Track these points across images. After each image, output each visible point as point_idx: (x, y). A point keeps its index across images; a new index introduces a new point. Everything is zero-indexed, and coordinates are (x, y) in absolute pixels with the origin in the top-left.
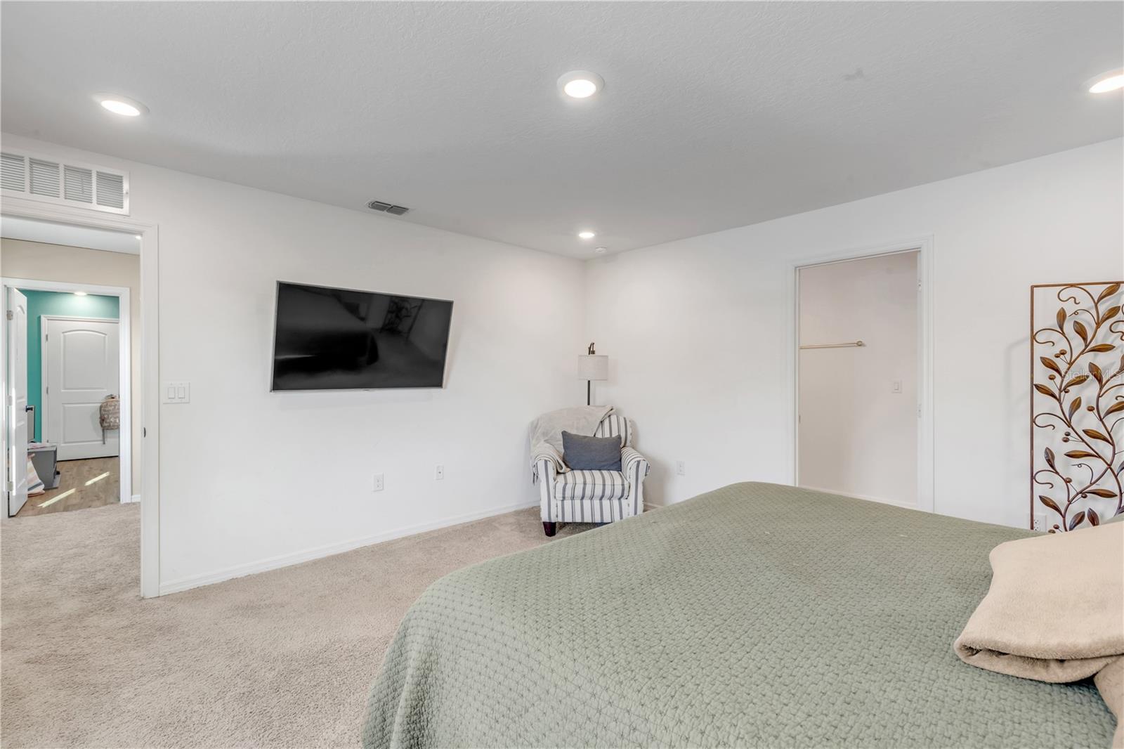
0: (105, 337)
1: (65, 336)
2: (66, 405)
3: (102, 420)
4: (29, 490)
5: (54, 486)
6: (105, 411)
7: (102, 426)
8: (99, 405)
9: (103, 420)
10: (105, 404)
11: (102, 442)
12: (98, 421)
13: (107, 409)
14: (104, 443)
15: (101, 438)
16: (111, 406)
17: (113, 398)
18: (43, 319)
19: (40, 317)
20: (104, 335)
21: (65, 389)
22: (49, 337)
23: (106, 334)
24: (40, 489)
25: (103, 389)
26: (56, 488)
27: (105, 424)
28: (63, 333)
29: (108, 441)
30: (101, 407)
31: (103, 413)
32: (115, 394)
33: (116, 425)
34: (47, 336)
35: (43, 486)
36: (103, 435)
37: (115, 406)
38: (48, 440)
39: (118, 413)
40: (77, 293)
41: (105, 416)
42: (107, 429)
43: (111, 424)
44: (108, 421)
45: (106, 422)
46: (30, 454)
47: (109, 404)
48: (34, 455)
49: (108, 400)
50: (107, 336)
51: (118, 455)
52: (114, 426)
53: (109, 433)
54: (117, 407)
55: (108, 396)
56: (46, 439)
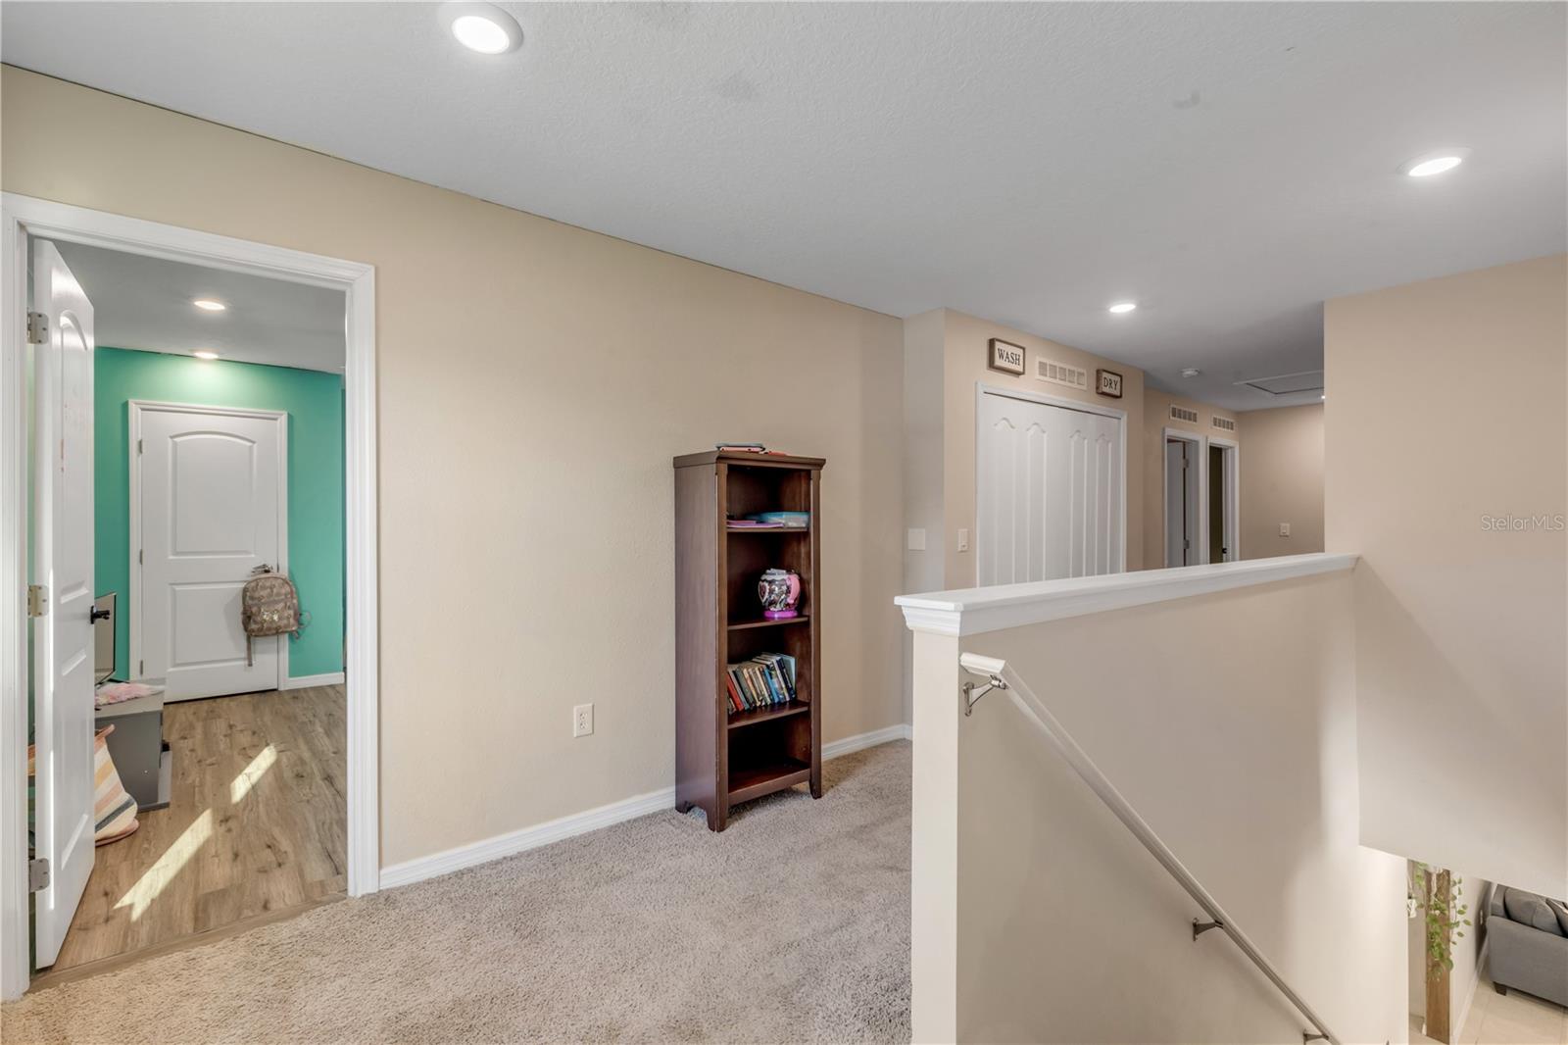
0: (251, 447)
1: (175, 444)
2: (178, 588)
3: (248, 617)
4: (99, 827)
5: (160, 802)
6: (252, 598)
7: (246, 629)
8: (243, 585)
9: (249, 618)
10: (253, 584)
11: (247, 662)
12: (240, 618)
13: (256, 595)
14: (250, 665)
15: (244, 654)
16: (264, 588)
17: (267, 571)
18: (134, 410)
19: (125, 406)
20: (249, 444)
21: (176, 553)
22: (144, 444)
23: (254, 442)
24: (127, 820)
25: (247, 552)
26: (166, 805)
27: (254, 626)
28: (172, 437)
29: (257, 659)
30: (245, 590)
31: (250, 602)
32: (271, 563)
33: (275, 626)
34: (140, 443)
35: (134, 808)
36: (249, 648)
37: (272, 588)
38: (142, 663)
39: (277, 602)
40: (197, 354)
41: (254, 610)
42: (256, 636)
43: (265, 625)
44: (259, 619)
45: (255, 622)
46: (100, 724)
47: (260, 584)
48: (112, 728)
49: (258, 576)
50: (255, 445)
51: (275, 687)
52: (269, 629)
53: (260, 644)
54: (275, 590)
55: (259, 567)
56: (140, 660)
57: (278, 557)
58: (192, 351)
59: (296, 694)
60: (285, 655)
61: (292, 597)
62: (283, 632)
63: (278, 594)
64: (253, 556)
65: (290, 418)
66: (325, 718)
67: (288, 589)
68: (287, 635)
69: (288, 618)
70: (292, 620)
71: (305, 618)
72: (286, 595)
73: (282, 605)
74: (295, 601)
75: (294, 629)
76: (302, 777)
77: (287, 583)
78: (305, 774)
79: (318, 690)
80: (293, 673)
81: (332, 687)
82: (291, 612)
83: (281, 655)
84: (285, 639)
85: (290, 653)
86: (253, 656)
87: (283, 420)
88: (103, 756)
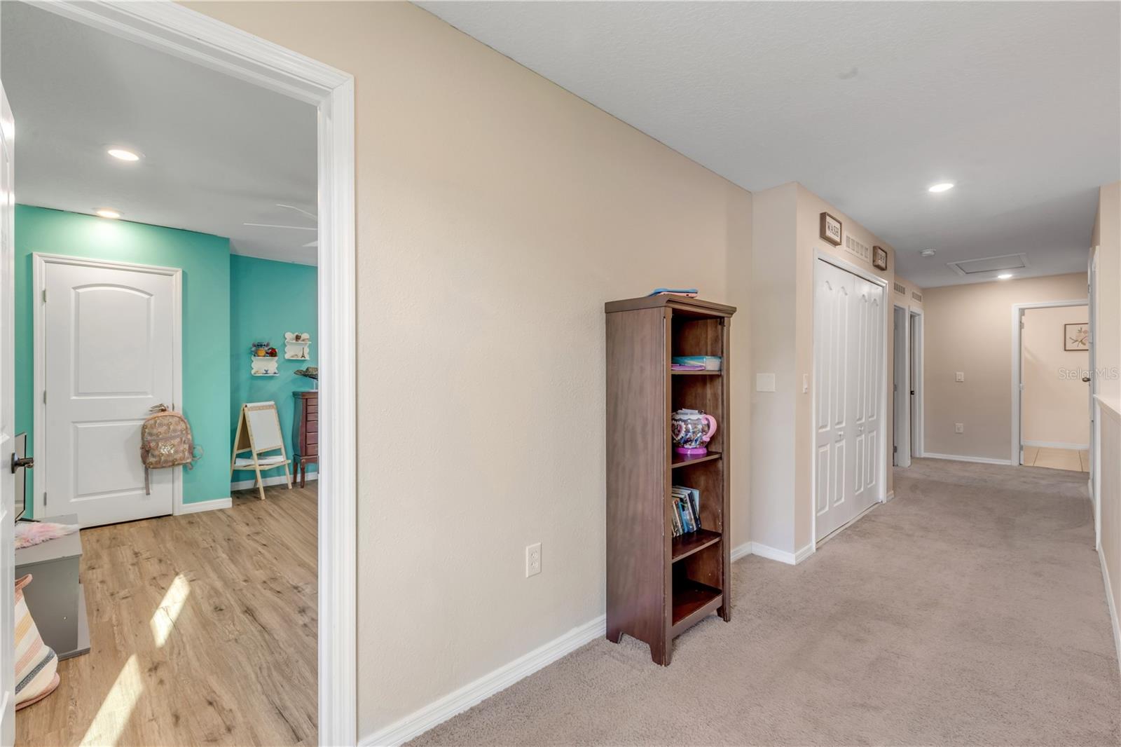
0: (148, 299)
1: (78, 295)
2: (80, 426)
3: (146, 451)
4: (19, 688)
5: (80, 648)
6: (151, 434)
7: (144, 462)
8: (142, 423)
9: (148, 452)
10: (152, 422)
11: (145, 491)
12: (138, 452)
13: (155, 431)
14: (148, 494)
15: (142, 484)
16: (161, 425)
17: (163, 410)
18: (38, 262)
19: (31, 255)
20: (147, 296)
21: (78, 394)
22: (48, 294)
23: (152, 295)
24: (47, 678)
25: (145, 393)
26: (87, 651)
27: (151, 459)
28: (74, 288)
29: (155, 488)
30: (144, 427)
31: (149, 438)
32: (167, 403)
33: (171, 459)
34: (44, 292)
35: (55, 659)
36: (147, 479)
37: (168, 425)
38: (45, 494)
39: (174, 438)
40: (101, 213)
41: (153, 444)
42: (153, 468)
43: (162, 458)
44: (156, 453)
45: (153, 456)
46: (20, 571)
47: (158, 421)
48: (30, 577)
49: (155, 415)
50: (153, 298)
51: (171, 513)
52: (166, 462)
53: (156, 475)
54: (172, 427)
55: (156, 407)
56: (44, 491)
57: (174, 397)
58: (95, 209)
59: (191, 519)
60: (179, 484)
61: (187, 433)
62: (179, 464)
63: (175, 431)
64: (150, 396)
65: (185, 275)
66: (225, 543)
67: (183, 425)
68: (181, 467)
69: (183, 452)
70: (186, 453)
71: (196, 452)
72: (181, 431)
73: (178, 440)
74: (189, 436)
75: (188, 461)
76: (221, 610)
77: (182, 420)
78: (223, 607)
79: (210, 514)
80: (188, 499)
81: (221, 510)
82: (186, 446)
83: (176, 484)
84: (179, 470)
85: (185, 482)
86: (150, 485)
87: (178, 276)
88: (21, 609)
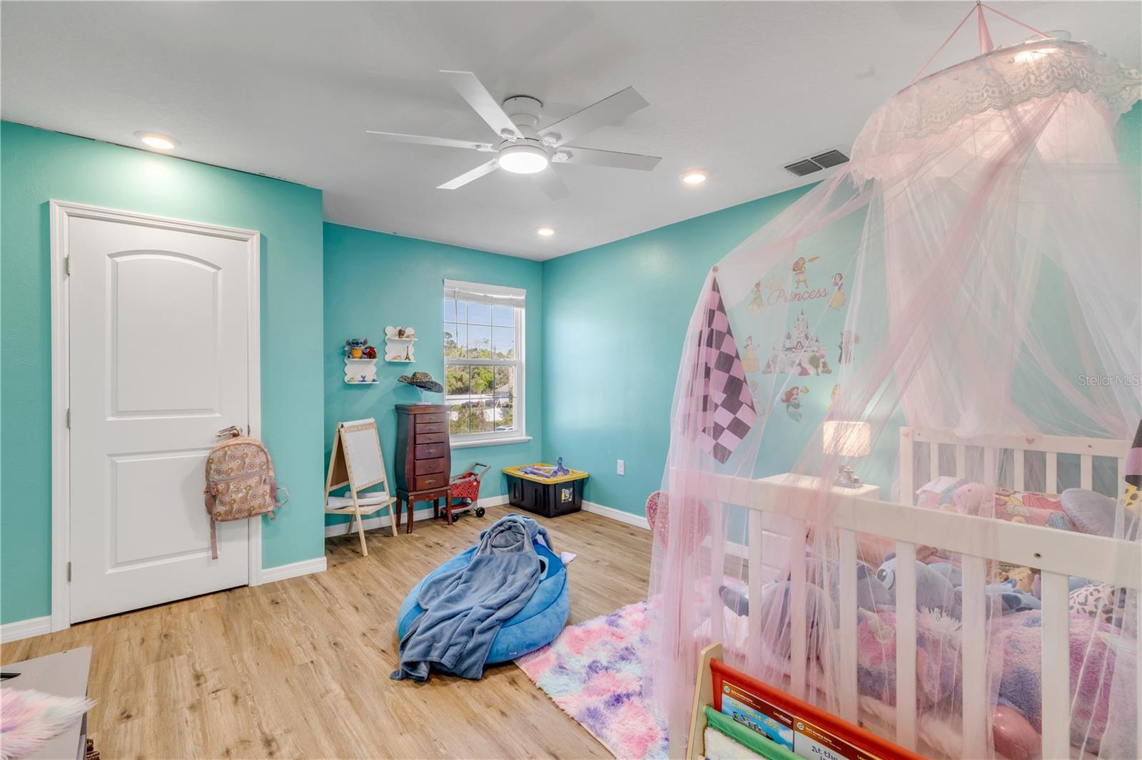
0: (216, 273)
1: (116, 265)
2: (119, 460)
3: (212, 497)
6: (218, 472)
7: (210, 512)
8: (206, 454)
9: (214, 497)
10: (221, 453)
11: (210, 553)
12: (202, 497)
13: (224, 467)
14: (215, 557)
15: (207, 544)
16: (233, 458)
17: (235, 435)
18: (58, 214)
19: (45, 207)
20: (213, 270)
21: (118, 413)
22: (71, 261)
23: (219, 268)
25: (211, 411)
27: (220, 509)
28: (111, 256)
29: (224, 548)
30: (209, 462)
31: (217, 477)
32: (241, 425)
33: (246, 506)
34: (67, 260)
36: (213, 536)
37: (243, 458)
38: (70, 564)
39: (249, 476)
40: (147, 141)
41: (221, 487)
42: (223, 521)
43: (235, 506)
44: (227, 499)
45: (222, 503)
47: (229, 453)
49: (225, 443)
50: (221, 272)
51: (246, 583)
52: (240, 511)
53: (225, 529)
54: (247, 461)
55: (226, 430)
56: (67, 561)
57: (250, 418)
59: (270, 588)
60: (257, 541)
61: (268, 468)
62: (257, 514)
63: (251, 466)
64: (218, 415)
65: (263, 240)
67: (262, 458)
68: (260, 517)
69: (263, 495)
70: (267, 498)
71: (279, 494)
72: (261, 466)
73: (255, 479)
74: (271, 473)
75: (270, 509)
77: (262, 450)
79: (298, 582)
80: (269, 561)
81: (313, 576)
82: (267, 488)
83: (253, 541)
84: (257, 522)
85: (264, 537)
86: (217, 544)
87: (255, 241)
